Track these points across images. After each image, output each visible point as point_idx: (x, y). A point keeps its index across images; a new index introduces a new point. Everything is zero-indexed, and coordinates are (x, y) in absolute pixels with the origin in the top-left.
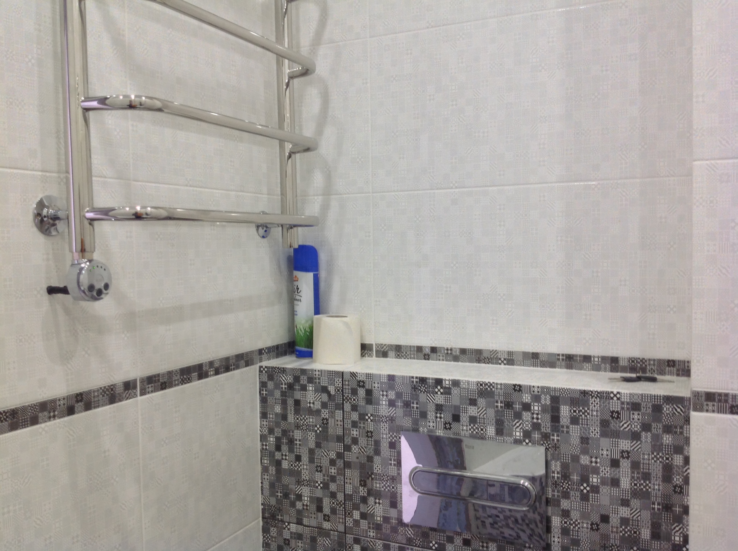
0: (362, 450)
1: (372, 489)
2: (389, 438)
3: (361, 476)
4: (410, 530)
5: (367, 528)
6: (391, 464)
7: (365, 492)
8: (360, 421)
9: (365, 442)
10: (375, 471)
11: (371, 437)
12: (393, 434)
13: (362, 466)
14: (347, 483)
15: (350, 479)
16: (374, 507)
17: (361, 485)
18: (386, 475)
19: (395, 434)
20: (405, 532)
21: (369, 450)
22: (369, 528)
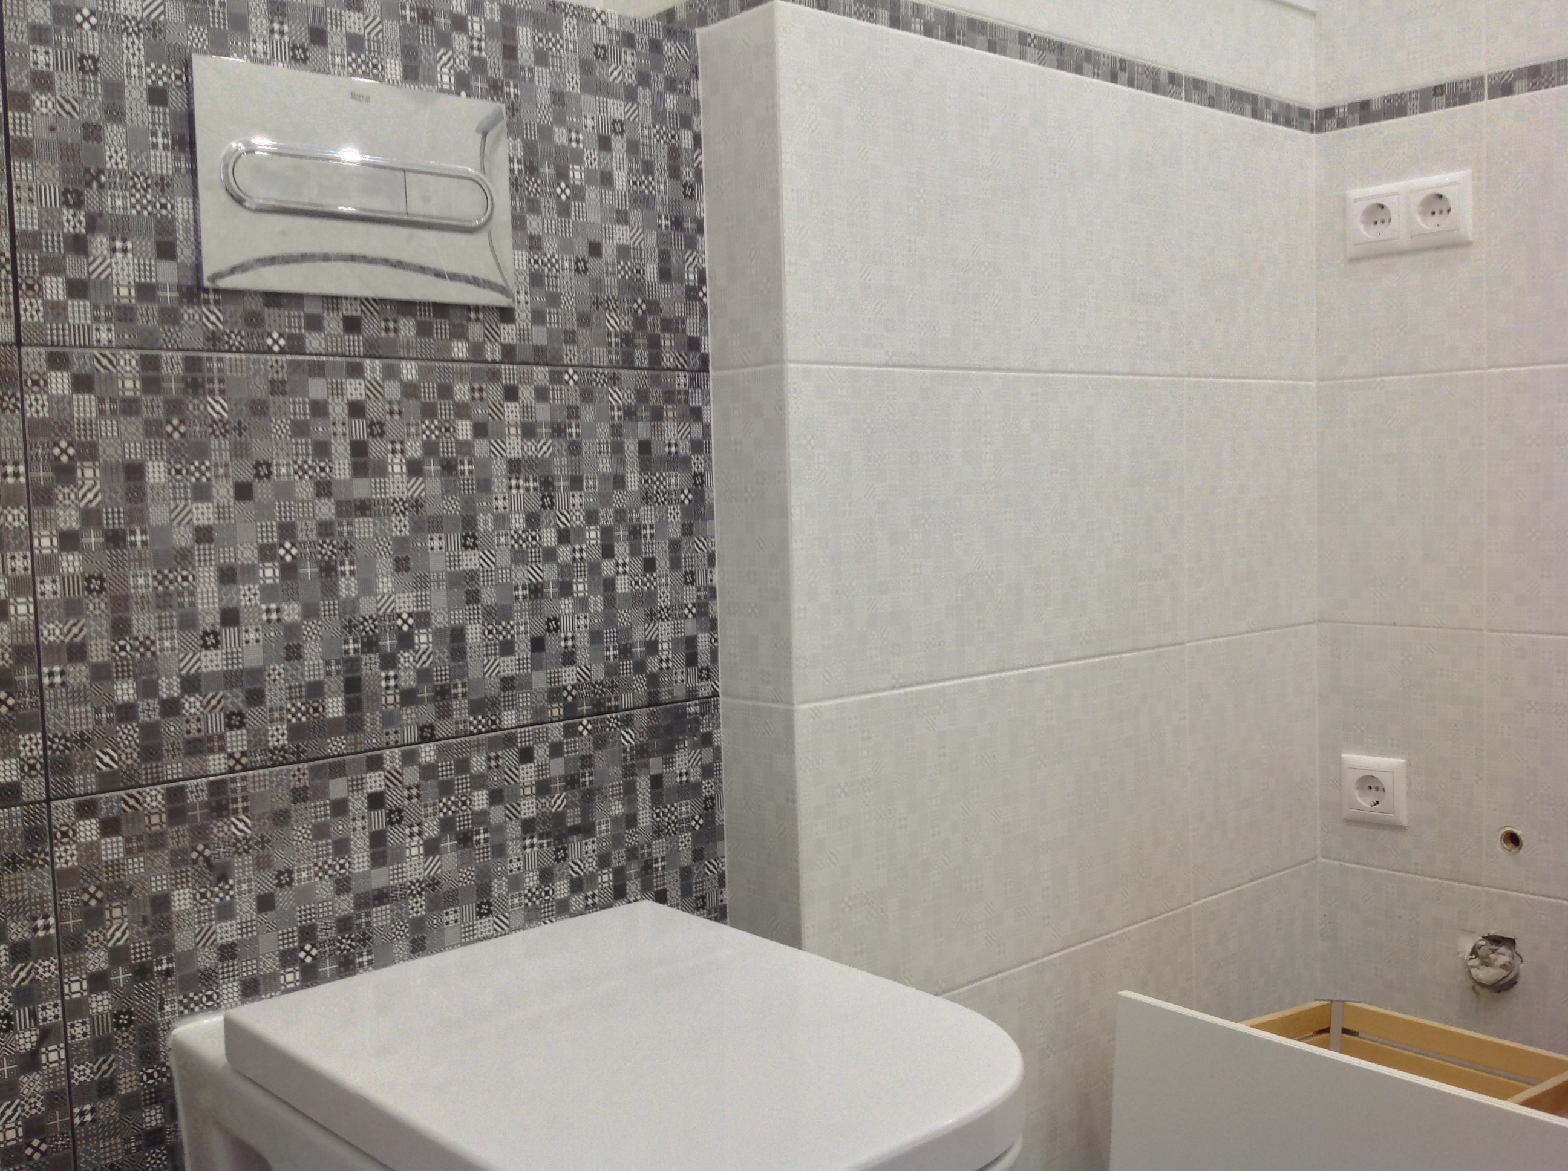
0: (68, 107)
1: (101, 215)
2: (149, 76)
3: (64, 180)
4: (212, 312)
5: (89, 322)
6: (155, 146)
7: (80, 222)
8: (58, 27)
9: (75, 85)
10: (109, 166)
11: (95, 72)
12: (160, 67)
13: (68, 152)
14: (19, 200)
15: (30, 189)
16: (108, 261)
17: (66, 203)
18: (143, 174)
19: (164, 67)
20: (201, 319)
21: (88, 107)
22: (96, 319)
